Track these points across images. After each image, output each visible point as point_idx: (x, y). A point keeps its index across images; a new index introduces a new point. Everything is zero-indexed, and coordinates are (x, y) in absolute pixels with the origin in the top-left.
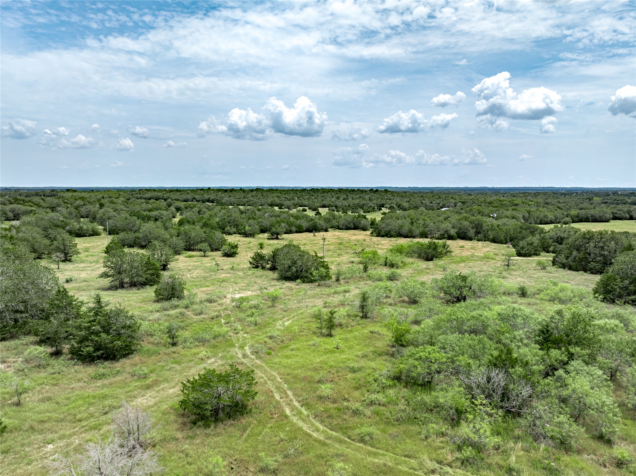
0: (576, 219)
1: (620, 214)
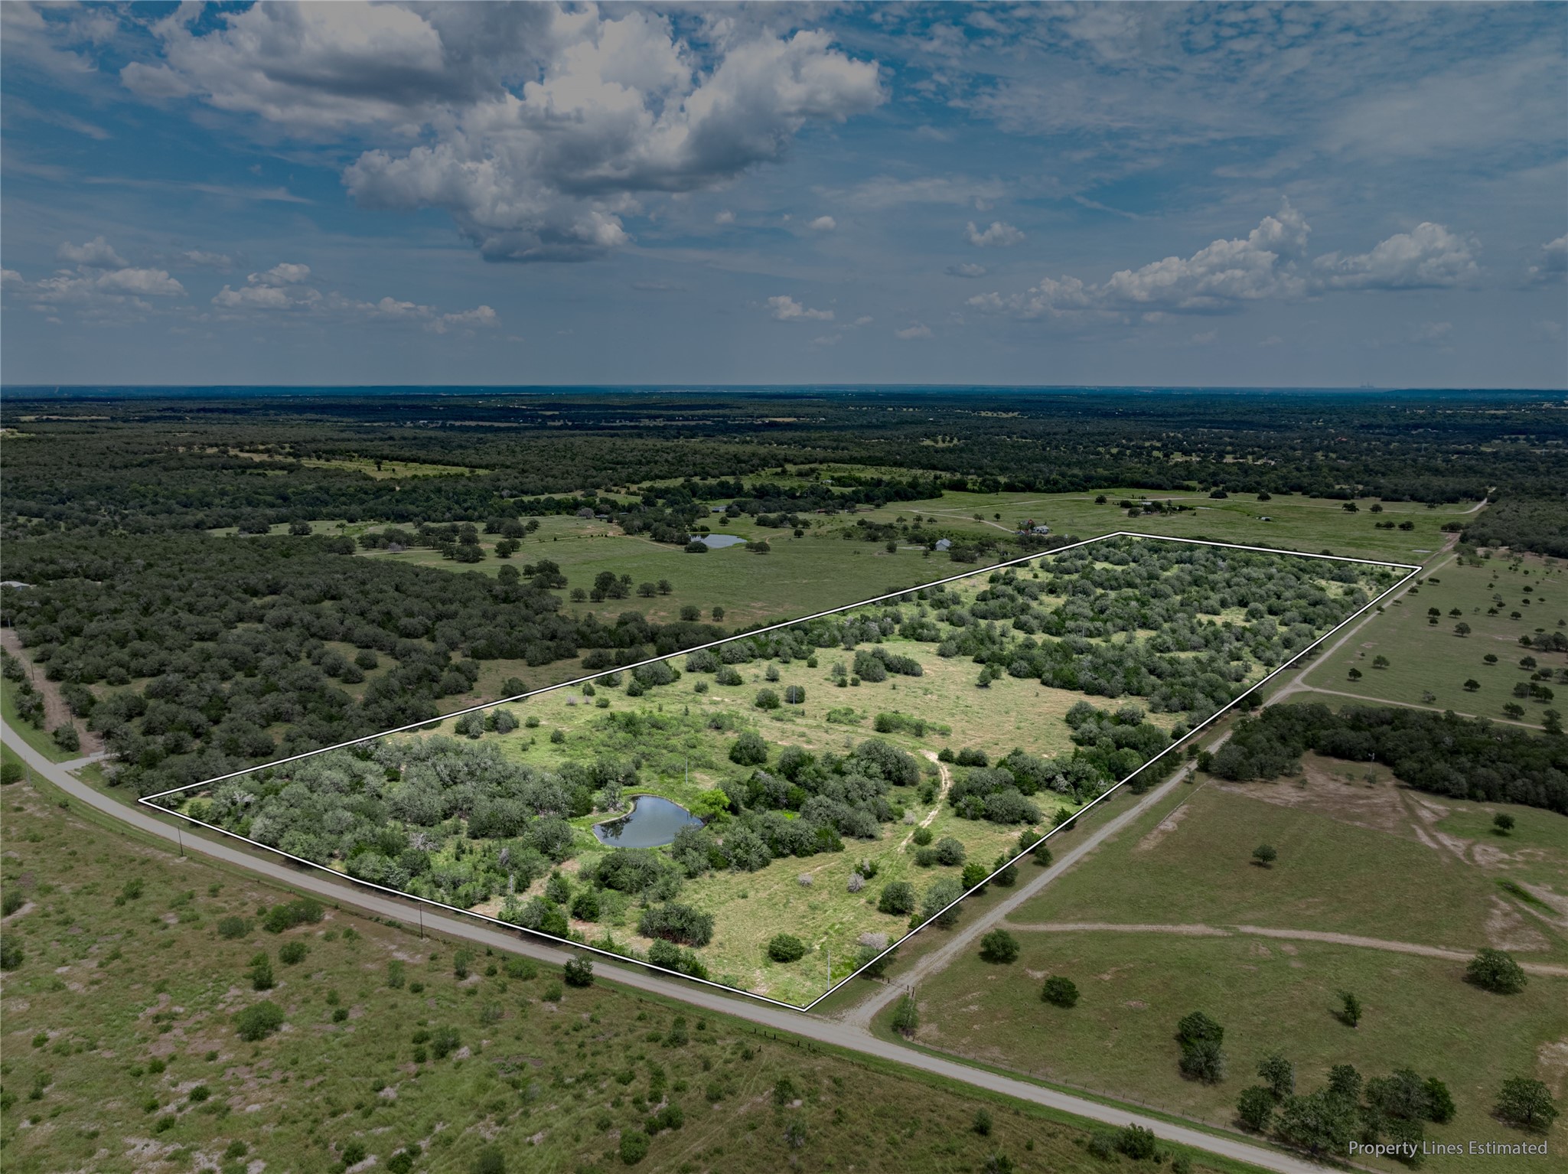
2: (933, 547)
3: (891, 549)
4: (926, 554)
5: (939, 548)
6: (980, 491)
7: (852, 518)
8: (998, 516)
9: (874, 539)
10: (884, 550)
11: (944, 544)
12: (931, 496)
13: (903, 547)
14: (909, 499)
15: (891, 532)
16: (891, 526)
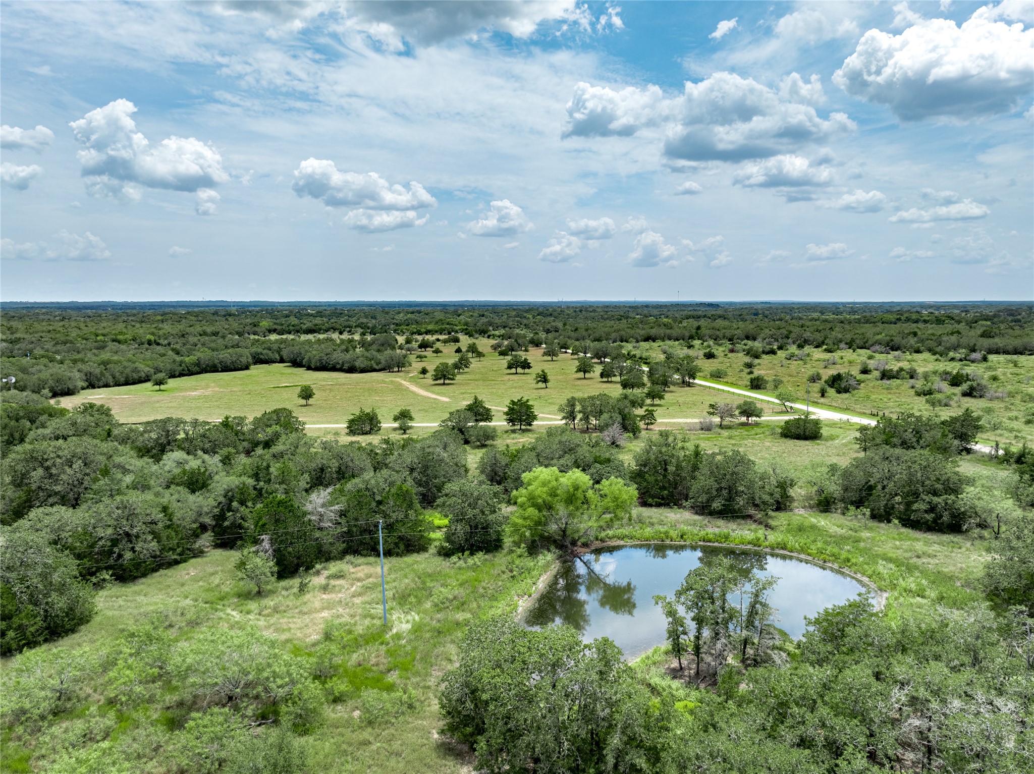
0: (196, 369)
1: (267, 355)
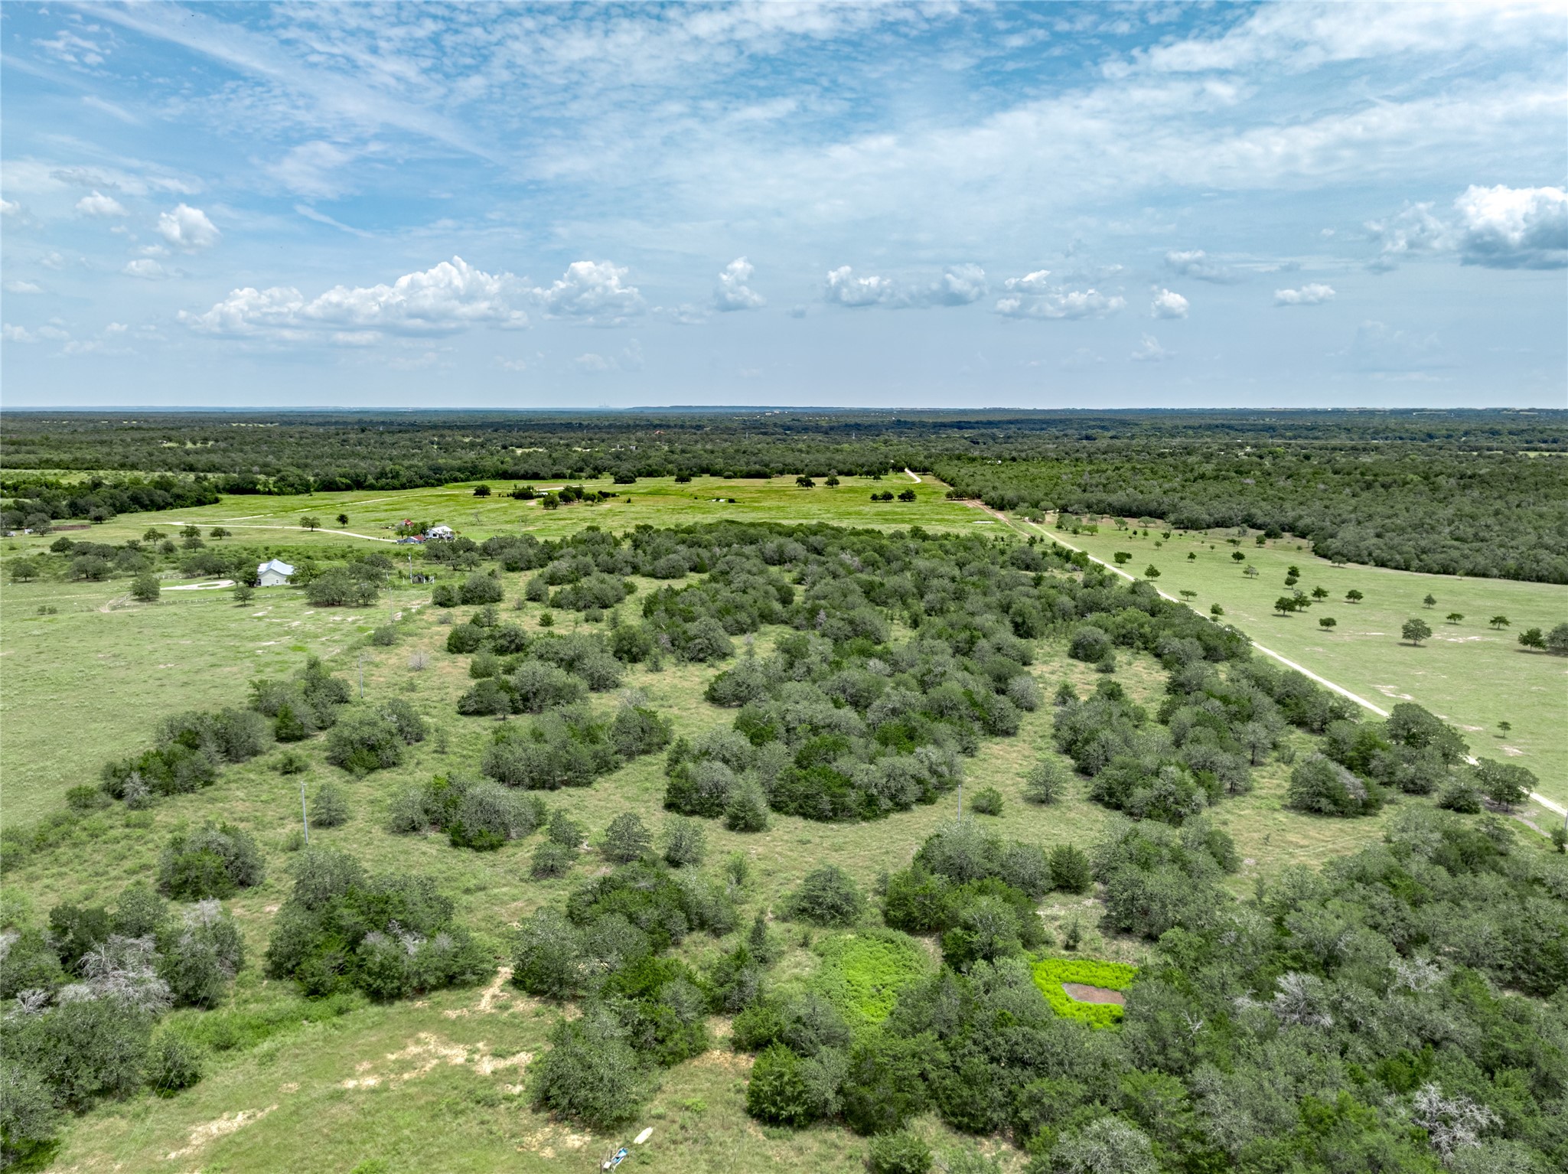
2: (252, 581)
3: (146, 594)
4: (243, 598)
5: (266, 581)
6: (281, 493)
7: (41, 541)
8: (343, 519)
9: (96, 576)
10: (128, 599)
11: (275, 572)
12: (200, 502)
13: (173, 585)
14: (159, 508)
15: (136, 559)
16: (134, 546)
